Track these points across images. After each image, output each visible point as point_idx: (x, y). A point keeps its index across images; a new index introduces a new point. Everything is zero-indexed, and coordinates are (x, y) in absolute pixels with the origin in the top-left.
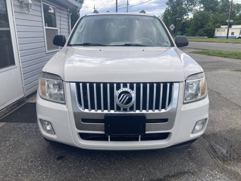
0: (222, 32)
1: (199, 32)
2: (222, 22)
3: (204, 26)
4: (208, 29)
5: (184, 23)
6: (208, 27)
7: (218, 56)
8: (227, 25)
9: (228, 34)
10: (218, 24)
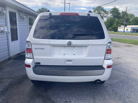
0: (121, 29)
2: (122, 23)
3: (112, 25)
6: (114, 26)
8: (124, 25)
9: (124, 30)
10: (120, 25)
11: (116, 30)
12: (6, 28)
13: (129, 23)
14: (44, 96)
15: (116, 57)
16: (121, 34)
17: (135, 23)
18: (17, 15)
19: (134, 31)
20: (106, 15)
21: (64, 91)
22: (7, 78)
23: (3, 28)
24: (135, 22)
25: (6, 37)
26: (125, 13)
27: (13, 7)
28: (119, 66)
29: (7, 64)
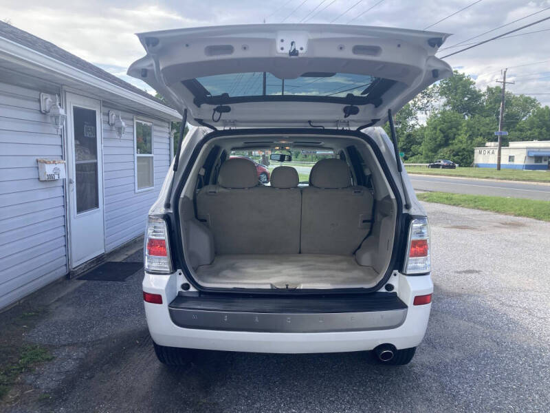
0: (486, 156)
1: (442, 154)
2: (489, 134)
3: (451, 142)
4: (460, 147)
5: (409, 135)
6: (460, 145)
7: (445, 204)
8: (496, 140)
9: (499, 159)
10: (480, 139)
11: (465, 159)
12: (61, 167)
13: (518, 133)
14: (201, 406)
15: (461, 269)
16: (487, 178)
17: (540, 133)
18: (99, 119)
19: (540, 162)
20: (425, 101)
21: (270, 389)
22: (69, 345)
23: (53, 166)
24: (540, 127)
25: (62, 198)
26: (498, 95)
27: (85, 94)
28: (472, 300)
29: (63, 294)
